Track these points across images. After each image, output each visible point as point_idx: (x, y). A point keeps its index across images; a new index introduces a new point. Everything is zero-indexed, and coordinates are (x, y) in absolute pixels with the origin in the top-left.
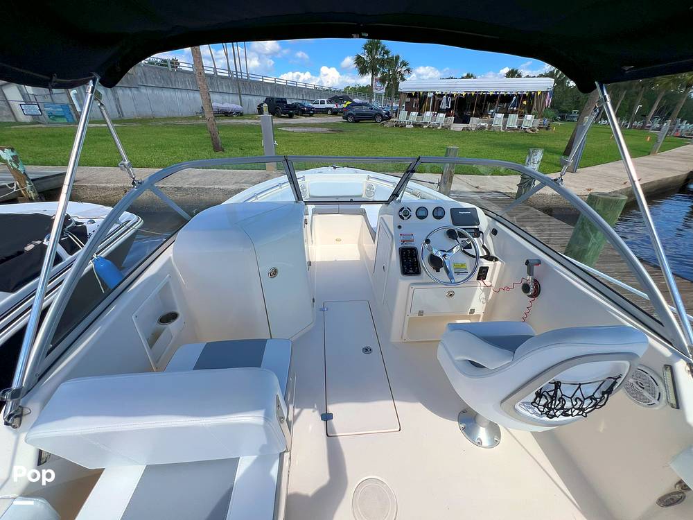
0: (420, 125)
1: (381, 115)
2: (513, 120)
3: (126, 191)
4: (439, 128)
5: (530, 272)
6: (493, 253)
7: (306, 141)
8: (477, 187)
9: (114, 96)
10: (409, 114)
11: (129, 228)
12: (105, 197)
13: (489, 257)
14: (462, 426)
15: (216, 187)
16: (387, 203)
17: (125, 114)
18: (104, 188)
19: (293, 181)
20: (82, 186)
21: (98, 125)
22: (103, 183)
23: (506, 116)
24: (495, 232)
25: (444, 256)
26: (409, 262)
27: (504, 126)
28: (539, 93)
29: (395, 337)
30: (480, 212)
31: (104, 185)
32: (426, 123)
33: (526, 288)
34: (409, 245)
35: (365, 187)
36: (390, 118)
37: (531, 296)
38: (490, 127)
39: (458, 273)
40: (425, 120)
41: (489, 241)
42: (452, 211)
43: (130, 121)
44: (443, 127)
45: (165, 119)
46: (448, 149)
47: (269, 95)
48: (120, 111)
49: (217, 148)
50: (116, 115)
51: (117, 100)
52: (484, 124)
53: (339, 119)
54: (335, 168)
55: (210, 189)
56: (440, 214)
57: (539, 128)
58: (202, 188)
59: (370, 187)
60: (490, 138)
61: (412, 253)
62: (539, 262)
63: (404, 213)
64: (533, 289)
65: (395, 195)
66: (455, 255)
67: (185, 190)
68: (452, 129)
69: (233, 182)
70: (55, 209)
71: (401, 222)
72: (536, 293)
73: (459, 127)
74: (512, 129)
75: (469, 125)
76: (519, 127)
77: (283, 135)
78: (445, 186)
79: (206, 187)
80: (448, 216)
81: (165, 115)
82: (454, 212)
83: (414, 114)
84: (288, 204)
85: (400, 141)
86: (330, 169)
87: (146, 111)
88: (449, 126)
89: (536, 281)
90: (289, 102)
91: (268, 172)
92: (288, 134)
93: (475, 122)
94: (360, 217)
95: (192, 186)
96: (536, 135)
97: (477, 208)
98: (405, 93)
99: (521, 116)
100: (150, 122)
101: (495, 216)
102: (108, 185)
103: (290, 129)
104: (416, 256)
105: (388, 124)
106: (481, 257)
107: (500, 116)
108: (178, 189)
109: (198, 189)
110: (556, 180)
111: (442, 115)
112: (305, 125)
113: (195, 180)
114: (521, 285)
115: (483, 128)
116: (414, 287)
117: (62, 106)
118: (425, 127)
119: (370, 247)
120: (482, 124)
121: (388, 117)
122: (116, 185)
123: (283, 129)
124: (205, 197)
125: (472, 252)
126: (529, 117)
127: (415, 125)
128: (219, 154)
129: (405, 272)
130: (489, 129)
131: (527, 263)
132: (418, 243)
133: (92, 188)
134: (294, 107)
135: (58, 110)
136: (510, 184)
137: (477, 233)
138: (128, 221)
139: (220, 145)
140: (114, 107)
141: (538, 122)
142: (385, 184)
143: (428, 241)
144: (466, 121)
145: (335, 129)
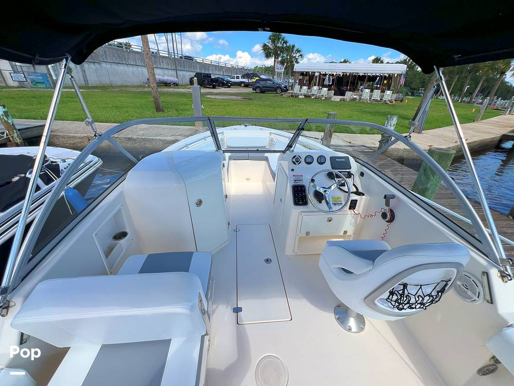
0: (309, 96)
1: (281, 88)
2: (377, 94)
3: (89, 140)
4: (323, 98)
5: (387, 204)
6: (360, 190)
7: (225, 106)
8: (350, 143)
9: (81, 68)
10: (301, 88)
11: (91, 167)
12: (74, 144)
13: (358, 193)
14: (337, 317)
16: (284, 152)
17: (89, 82)
18: (74, 137)
19: (214, 135)
20: (56, 135)
21: (69, 90)
22: (72, 133)
23: (372, 91)
24: (362, 174)
25: (325, 191)
26: (299, 195)
27: (370, 98)
28: (396, 75)
29: (289, 251)
30: (352, 160)
31: (73, 135)
32: (313, 95)
33: (384, 216)
34: (300, 183)
35: (268, 141)
36: (288, 90)
37: (387, 222)
38: (360, 99)
39: (335, 204)
40: (313, 92)
41: (358, 180)
42: (331, 158)
43: (93, 87)
44: (326, 98)
45: (120, 86)
46: (328, 114)
47: (198, 71)
48: (86, 80)
49: (159, 109)
50: (83, 83)
51: (84, 71)
52: (356, 97)
53: (250, 90)
54: (246, 126)
55: (153, 139)
56: (322, 161)
57: (396, 100)
58: (147, 139)
59: (272, 140)
60: (360, 107)
61: (301, 189)
62: (393, 197)
63: (296, 160)
64: (389, 217)
65: (290, 146)
66: (333, 191)
67: (134, 140)
68: (332, 99)
69: (171, 134)
70: (36, 152)
71: (293, 166)
72: (392, 219)
73: (338, 98)
74: (376, 101)
75: (345, 97)
76: (381, 99)
77: (208, 101)
78: (326, 141)
79: (150, 138)
80: (328, 162)
81: (120, 84)
82: (333, 159)
83: (305, 88)
84: (210, 153)
85: (294, 108)
86: (243, 126)
87: (106, 81)
88: (331, 98)
89: (391, 211)
90: (213, 77)
91: (196, 128)
92: (211, 100)
93: (349, 95)
94: (264, 163)
95: (140, 137)
96: (393, 105)
97: (350, 157)
98: (298, 72)
99: (383, 91)
100: (108, 89)
101: (362, 162)
102: (76, 135)
103: (212, 97)
104: (304, 191)
105: (285, 95)
106: (352, 193)
107: (367, 91)
108: (129, 139)
109: (144, 139)
110: (406, 136)
111: (325, 89)
112: (225, 94)
113: (141, 132)
114: (381, 213)
115: (355, 99)
116: (303, 214)
117: (42, 75)
118: (313, 97)
119: (272, 184)
120: (354, 97)
121: (285, 90)
122: (83, 135)
123: (208, 96)
124: (149, 145)
125: (346, 188)
126: (388, 92)
127: (305, 96)
128: (160, 114)
129: (296, 203)
130: (360, 100)
131: (385, 197)
132: (306, 182)
133: (63, 137)
134: (216, 80)
135: (39, 78)
136: (374, 140)
137: (349, 175)
138: (91, 162)
139: (161, 107)
140: (81, 77)
141: (395, 96)
142: (282, 138)
143: (313, 181)
144: (343, 94)
145: (246, 97)
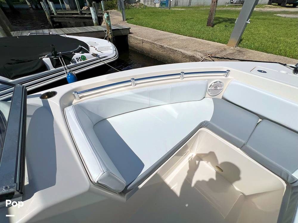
15: (180, 50)
17: (191, 4)
43: (192, 7)
49: (209, 24)
50: (188, 4)
55: (176, 51)
58: (172, 49)
87: (201, 2)
100: (200, 8)
102: (138, 38)
108: (162, 47)
123: (278, 15)
128: (208, 28)
135: (165, 1)
139: (212, 22)
